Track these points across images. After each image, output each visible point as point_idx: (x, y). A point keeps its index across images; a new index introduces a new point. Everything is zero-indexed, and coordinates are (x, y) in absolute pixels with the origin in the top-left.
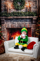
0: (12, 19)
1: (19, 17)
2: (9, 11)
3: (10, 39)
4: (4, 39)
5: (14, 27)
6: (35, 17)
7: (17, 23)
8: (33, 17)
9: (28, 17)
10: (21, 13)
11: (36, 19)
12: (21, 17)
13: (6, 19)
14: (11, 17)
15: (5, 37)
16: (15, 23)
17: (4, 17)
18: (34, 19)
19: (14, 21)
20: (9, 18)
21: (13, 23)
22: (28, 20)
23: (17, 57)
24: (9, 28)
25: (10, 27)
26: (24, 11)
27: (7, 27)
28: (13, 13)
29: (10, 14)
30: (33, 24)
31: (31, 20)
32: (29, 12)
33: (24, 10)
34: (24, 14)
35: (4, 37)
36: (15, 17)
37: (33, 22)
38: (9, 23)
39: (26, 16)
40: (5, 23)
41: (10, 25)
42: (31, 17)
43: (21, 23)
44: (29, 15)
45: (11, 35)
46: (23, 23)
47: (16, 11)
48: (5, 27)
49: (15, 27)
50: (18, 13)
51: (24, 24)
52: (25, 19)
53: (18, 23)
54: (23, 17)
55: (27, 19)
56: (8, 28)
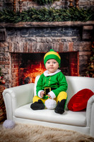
0: (27, 29)
1: (46, 23)
2: (17, 7)
3: (22, 81)
4: (4, 81)
5: (33, 51)
6: (88, 22)
7: (39, 39)
8: (83, 23)
9: (69, 23)
10: (50, 13)
11: (91, 27)
12: (51, 23)
13: (8, 29)
14: (24, 24)
15: (9, 76)
16: (34, 38)
17: (4, 24)
18: (86, 28)
19: (33, 34)
20: (17, 25)
21: (30, 40)
22: (70, 32)
23: (38, 136)
24: (19, 54)
25: (21, 51)
26: (58, 8)
27: (13, 51)
28: (29, 12)
29: (22, 16)
30: (85, 43)
31: (79, 31)
32: (74, 9)
33: (59, 3)
34: (60, 15)
35: (6, 77)
36: (35, 23)
37: (85, 36)
38: (19, 38)
39: (64, 20)
40: (8, 39)
41: (21, 44)
42: (79, 23)
43: (50, 39)
44: (72, 19)
45: (25, 71)
46: (56, 38)
47: (36, 7)
48: (6, 50)
49: (35, 50)
50: (43, 12)
51: (58, 41)
52: (62, 27)
53: (44, 39)
54: (56, 23)
55: (66, 27)
56: (17, 53)
